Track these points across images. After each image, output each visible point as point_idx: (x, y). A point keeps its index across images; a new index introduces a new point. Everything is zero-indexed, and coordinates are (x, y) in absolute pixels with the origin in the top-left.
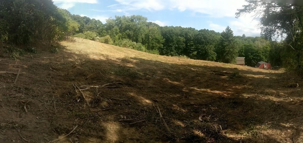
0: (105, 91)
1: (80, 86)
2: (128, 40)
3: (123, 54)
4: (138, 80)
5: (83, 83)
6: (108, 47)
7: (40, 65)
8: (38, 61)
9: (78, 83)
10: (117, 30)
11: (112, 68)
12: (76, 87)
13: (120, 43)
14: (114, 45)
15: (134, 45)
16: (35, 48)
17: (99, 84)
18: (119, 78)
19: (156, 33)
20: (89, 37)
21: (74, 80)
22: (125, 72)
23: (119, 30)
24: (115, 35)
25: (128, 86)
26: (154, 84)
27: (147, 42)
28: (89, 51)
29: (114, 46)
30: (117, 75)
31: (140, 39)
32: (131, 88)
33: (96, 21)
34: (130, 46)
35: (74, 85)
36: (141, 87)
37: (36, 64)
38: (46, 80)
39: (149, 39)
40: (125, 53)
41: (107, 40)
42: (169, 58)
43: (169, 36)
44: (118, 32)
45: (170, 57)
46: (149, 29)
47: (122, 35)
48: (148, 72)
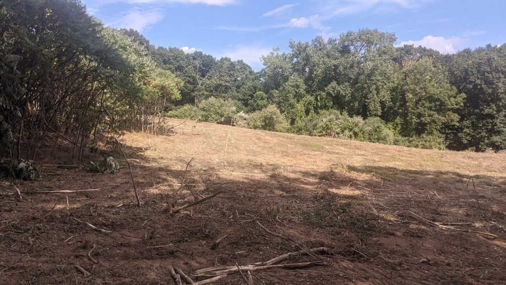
0: (277, 280)
1: (194, 270)
2: (335, 114)
3: (325, 157)
4: (383, 240)
5: (203, 260)
6: (275, 140)
7: (52, 219)
8: (44, 205)
9: (187, 264)
10: (297, 87)
11: (294, 204)
12: (182, 278)
13: (310, 126)
14: (293, 132)
15: (356, 125)
16: (31, 161)
17: (256, 260)
18: (316, 236)
19: (430, 80)
20: (213, 116)
21: (171, 253)
22: (335, 215)
23: (305, 87)
24: (292, 101)
25: (352, 261)
26: (442, 252)
27: (398, 114)
28: (215, 159)
29: (292, 135)
30: (313, 224)
31: (374, 105)
32: (360, 265)
33: (232, 64)
34: (343, 132)
35: (175, 270)
36: (397, 261)
37: (34, 218)
38: (72, 266)
39: (404, 102)
40: (329, 152)
41: (271, 118)
42: (484, 158)
43: (478, 82)
44: (302, 91)
45: (490, 153)
46: (404, 70)
47: (316, 99)
48: (413, 212)
